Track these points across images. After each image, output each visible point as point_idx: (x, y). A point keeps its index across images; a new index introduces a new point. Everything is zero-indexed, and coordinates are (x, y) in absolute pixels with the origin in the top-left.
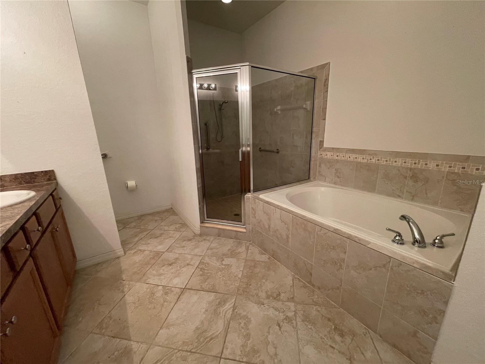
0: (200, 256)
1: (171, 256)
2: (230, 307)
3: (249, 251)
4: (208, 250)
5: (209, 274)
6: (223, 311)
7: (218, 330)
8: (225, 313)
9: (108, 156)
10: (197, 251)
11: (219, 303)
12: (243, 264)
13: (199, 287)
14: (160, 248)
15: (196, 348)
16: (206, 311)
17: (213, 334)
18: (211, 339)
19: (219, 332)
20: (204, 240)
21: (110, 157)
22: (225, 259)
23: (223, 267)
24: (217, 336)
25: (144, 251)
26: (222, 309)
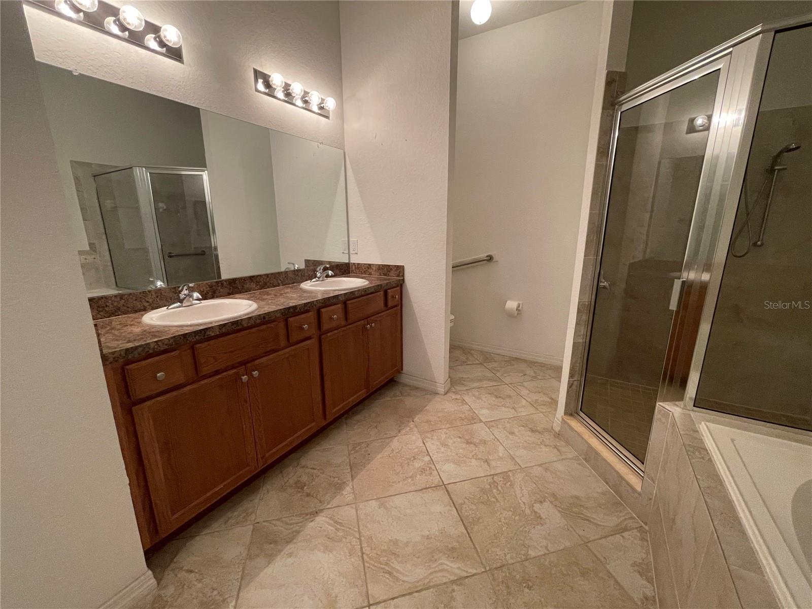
0: (516, 463)
1: (482, 432)
2: (457, 571)
3: (618, 537)
4: (540, 465)
5: (493, 499)
6: (442, 564)
7: (407, 576)
8: (440, 571)
9: (494, 260)
10: (521, 454)
11: (453, 550)
12: (568, 544)
13: (459, 501)
14: (484, 414)
15: (370, 558)
16: (428, 538)
17: (398, 571)
18: (390, 573)
19: (405, 579)
20: (555, 447)
21: (497, 261)
22: (546, 504)
23: (528, 511)
24: (397, 579)
25: (467, 404)
26: (444, 560)
